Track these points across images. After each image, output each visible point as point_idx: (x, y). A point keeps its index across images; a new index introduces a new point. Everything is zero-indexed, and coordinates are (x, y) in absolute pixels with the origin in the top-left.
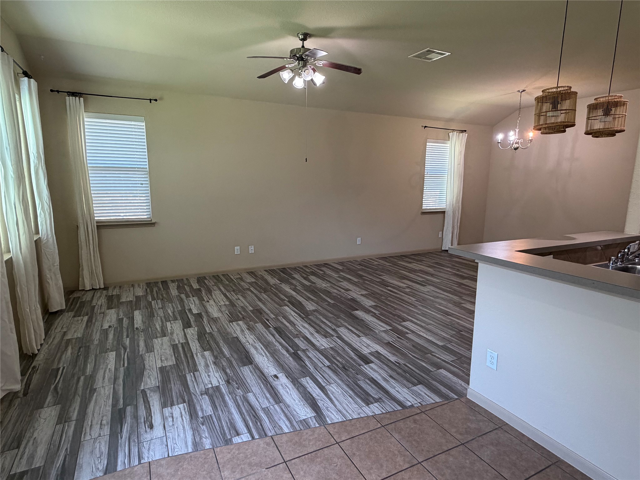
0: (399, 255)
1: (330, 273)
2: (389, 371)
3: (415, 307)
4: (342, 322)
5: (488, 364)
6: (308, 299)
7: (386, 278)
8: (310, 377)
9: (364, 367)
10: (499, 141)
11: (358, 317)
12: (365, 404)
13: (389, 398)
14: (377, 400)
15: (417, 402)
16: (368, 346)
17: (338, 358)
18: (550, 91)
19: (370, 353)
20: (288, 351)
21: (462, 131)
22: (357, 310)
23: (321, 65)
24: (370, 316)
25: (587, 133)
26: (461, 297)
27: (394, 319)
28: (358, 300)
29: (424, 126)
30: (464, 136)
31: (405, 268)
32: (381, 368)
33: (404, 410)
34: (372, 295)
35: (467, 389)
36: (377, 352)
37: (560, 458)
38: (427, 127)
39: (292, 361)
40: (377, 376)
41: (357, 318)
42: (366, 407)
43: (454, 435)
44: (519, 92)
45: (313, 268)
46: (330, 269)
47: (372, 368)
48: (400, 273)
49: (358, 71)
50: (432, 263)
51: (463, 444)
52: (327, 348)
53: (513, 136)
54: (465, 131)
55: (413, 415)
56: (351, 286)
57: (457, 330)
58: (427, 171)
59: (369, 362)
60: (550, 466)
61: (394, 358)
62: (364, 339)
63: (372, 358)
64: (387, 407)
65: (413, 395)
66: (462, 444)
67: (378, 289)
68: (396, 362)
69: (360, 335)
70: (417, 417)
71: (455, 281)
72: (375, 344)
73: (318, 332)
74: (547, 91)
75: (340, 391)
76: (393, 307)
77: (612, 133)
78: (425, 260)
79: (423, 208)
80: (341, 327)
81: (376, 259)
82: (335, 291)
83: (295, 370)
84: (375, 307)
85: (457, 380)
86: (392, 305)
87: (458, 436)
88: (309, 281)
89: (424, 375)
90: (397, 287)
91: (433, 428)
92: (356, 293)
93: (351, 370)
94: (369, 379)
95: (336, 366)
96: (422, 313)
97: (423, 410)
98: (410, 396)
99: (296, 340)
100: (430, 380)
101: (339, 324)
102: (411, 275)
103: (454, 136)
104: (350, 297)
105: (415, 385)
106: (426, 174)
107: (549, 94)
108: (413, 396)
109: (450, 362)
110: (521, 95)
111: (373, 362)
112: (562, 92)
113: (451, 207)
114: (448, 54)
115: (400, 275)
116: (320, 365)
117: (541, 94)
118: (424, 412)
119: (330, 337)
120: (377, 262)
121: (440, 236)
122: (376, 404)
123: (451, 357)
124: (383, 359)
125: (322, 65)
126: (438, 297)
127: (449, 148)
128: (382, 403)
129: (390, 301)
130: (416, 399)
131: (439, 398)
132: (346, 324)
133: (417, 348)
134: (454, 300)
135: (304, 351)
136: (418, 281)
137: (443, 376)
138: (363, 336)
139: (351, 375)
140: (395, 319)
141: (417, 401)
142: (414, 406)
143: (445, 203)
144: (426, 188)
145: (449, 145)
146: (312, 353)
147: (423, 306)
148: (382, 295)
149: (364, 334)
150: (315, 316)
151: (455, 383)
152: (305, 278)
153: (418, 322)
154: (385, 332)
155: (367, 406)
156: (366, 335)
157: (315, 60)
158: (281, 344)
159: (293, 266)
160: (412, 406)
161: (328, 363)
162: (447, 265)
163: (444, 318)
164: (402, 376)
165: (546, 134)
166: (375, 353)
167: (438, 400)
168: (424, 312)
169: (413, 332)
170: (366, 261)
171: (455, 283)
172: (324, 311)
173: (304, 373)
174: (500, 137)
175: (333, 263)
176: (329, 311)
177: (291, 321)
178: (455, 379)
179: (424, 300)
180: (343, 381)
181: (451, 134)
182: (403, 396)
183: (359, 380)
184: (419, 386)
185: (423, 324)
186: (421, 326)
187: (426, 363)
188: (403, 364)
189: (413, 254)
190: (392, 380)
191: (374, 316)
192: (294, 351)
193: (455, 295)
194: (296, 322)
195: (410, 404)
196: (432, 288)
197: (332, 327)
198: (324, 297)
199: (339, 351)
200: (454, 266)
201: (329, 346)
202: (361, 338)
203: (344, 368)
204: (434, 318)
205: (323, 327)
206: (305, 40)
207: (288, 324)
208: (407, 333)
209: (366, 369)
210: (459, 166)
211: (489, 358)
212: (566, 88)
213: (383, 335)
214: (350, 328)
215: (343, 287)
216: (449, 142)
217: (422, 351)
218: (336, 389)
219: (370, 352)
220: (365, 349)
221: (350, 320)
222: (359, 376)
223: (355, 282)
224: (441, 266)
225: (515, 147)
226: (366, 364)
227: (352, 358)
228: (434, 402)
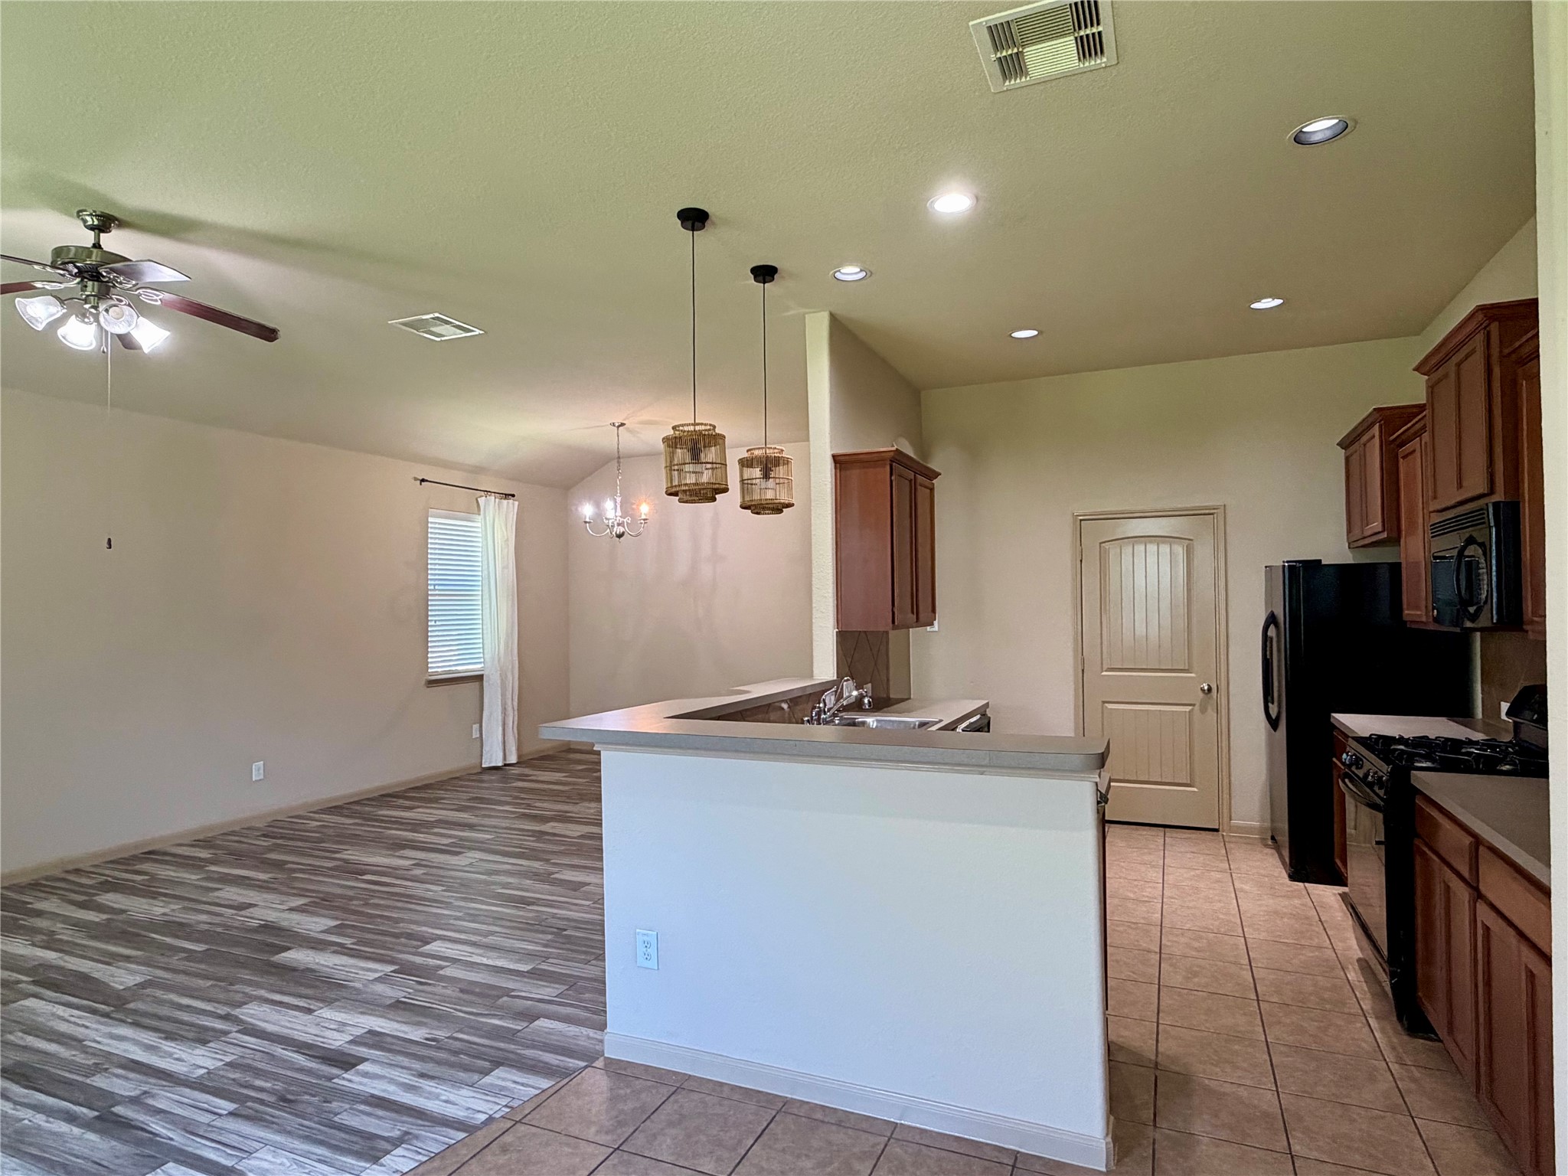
0: (376, 795)
1: (172, 874)
2: (417, 1065)
3: (448, 905)
4: (248, 990)
5: (641, 961)
6: (110, 959)
7: (352, 854)
8: (176, 1161)
9: (344, 1078)
10: (587, 520)
11: (295, 965)
12: (367, 1161)
13: (429, 1124)
14: (397, 1142)
15: (500, 1107)
16: (342, 1027)
17: (258, 1083)
18: (686, 428)
19: (351, 1042)
20: (71, 1118)
21: (506, 495)
22: (289, 949)
23: (156, 301)
24: (330, 955)
25: (743, 507)
26: (547, 861)
27: (399, 944)
28: (285, 924)
29: (421, 478)
30: (511, 505)
31: (400, 823)
32: (391, 1065)
33: (473, 1136)
34: (322, 903)
35: (602, 1041)
36: (370, 1032)
37: (786, 1097)
38: (427, 481)
39: (98, 1140)
40: (384, 1088)
41: (294, 969)
42: (374, 1166)
43: (598, 1139)
44: (614, 425)
45: (107, 872)
46: (166, 862)
47: (366, 1075)
48: (389, 837)
49: (269, 334)
50: (465, 800)
51: (618, 1148)
52: (217, 1069)
53: (611, 509)
54: (513, 496)
55: (497, 1138)
56: (252, 893)
57: (555, 930)
58: (433, 582)
59: (353, 1061)
60: (775, 1117)
61: (419, 1032)
62: (327, 1013)
63: (363, 1051)
64: (431, 1146)
65: (487, 1095)
66: (616, 1149)
67: (334, 885)
68: (427, 1039)
69: (312, 1007)
70: (508, 1138)
71: (528, 831)
72: (359, 1016)
73: (170, 1036)
74: (681, 428)
75: (285, 1161)
76: (388, 918)
77: (778, 508)
78: (447, 796)
79: (429, 671)
80: (246, 1004)
81: (311, 815)
82: (204, 917)
83: (117, 1161)
84: (339, 930)
85: (577, 1030)
86: (386, 914)
87: (603, 1138)
88: (100, 908)
89: (502, 1045)
90: (390, 870)
91: (547, 1144)
92: (270, 909)
93: (307, 1097)
94: (365, 1102)
95: (257, 1106)
96: (468, 914)
97: (516, 1118)
98: (481, 1102)
99: (99, 1081)
100: (519, 1051)
101: (238, 997)
102: (420, 837)
103: (489, 503)
104: (255, 923)
105: (486, 1072)
106: (431, 590)
107: (685, 434)
108: (489, 1098)
109: (555, 999)
110: (618, 433)
111: (366, 1060)
112: (703, 432)
113: (496, 662)
114: (478, 332)
115: (391, 842)
116: (205, 1118)
117: (672, 432)
118: (520, 1121)
119: (217, 1039)
120: (316, 821)
121: (476, 735)
122: (399, 1151)
123: (554, 988)
124: (392, 1044)
125: (159, 303)
126: (497, 872)
127: (480, 530)
128: (415, 1142)
129: (377, 906)
130: (497, 1100)
131: (546, 1081)
132: (263, 993)
133: (472, 993)
134: (534, 870)
135: (135, 1101)
136: (440, 847)
137: (546, 1033)
138: (322, 1008)
139: (310, 1110)
140: (405, 945)
141: (499, 1104)
142: (495, 1118)
143: (481, 655)
144: (433, 623)
145: (479, 525)
146: (165, 1099)
147: (464, 899)
148: (351, 899)
149: (322, 1001)
150: (149, 999)
151: (575, 1037)
152: (82, 905)
153: (463, 936)
154: (383, 979)
155: (374, 1164)
156: (329, 1002)
157: (136, 287)
158: (37, 1108)
159: (24, 880)
160: (490, 1119)
161: (227, 1106)
162: (503, 799)
163: (521, 913)
164: (452, 1065)
165: (686, 502)
166: (368, 1035)
167: (545, 1083)
168: (472, 912)
169: (454, 961)
170: (279, 824)
171: (530, 834)
172: (181, 979)
173: (153, 1157)
174: (587, 510)
175: (173, 845)
176: (197, 975)
177: (63, 1035)
178: (573, 1030)
179: (465, 885)
180: (289, 1133)
181: (482, 501)
182: (462, 1106)
183: (336, 1114)
184: (497, 1071)
185: (473, 938)
186: (474, 944)
187: (501, 1018)
188: (447, 1038)
189: (413, 788)
190: (426, 1082)
191: (342, 950)
192: (96, 1113)
193: (537, 860)
194: (79, 1032)
195: (483, 1117)
196: (478, 855)
197: (219, 1011)
198: (168, 940)
199: (260, 1065)
200: (517, 798)
201: (221, 1060)
202: (316, 1013)
203: (284, 1101)
204: (498, 919)
205: (186, 1019)
206: (103, 232)
207: (52, 1048)
208: (442, 968)
209: (352, 1081)
210: (506, 571)
211: (641, 949)
212: (708, 427)
213: (380, 988)
214: (277, 997)
215: (226, 903)
216: (479, 518)
217: (488, 996)
218: (273, 1160)
219: (352, 1038)
220: (336, 1035)
221: (272, 980)
222: (334, 1105)
223: (265, 881)
224: (491, 804)
225: (618, 533)
226: (347, 1071)
227: (301, 1070)
228: (538, 1092)
